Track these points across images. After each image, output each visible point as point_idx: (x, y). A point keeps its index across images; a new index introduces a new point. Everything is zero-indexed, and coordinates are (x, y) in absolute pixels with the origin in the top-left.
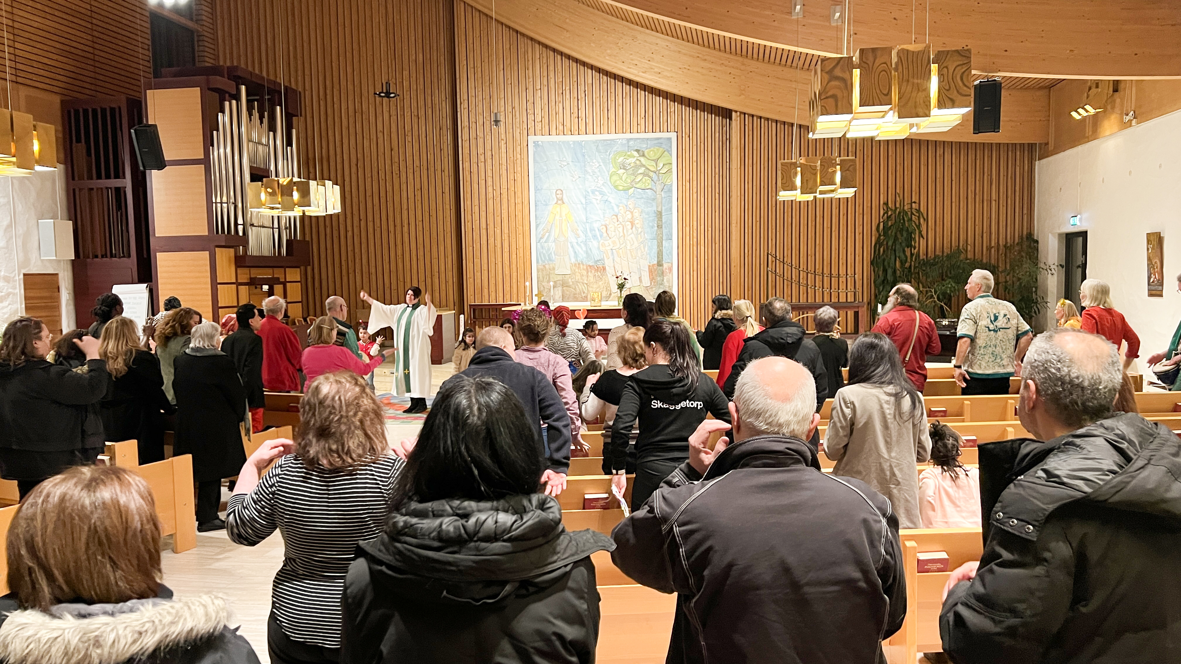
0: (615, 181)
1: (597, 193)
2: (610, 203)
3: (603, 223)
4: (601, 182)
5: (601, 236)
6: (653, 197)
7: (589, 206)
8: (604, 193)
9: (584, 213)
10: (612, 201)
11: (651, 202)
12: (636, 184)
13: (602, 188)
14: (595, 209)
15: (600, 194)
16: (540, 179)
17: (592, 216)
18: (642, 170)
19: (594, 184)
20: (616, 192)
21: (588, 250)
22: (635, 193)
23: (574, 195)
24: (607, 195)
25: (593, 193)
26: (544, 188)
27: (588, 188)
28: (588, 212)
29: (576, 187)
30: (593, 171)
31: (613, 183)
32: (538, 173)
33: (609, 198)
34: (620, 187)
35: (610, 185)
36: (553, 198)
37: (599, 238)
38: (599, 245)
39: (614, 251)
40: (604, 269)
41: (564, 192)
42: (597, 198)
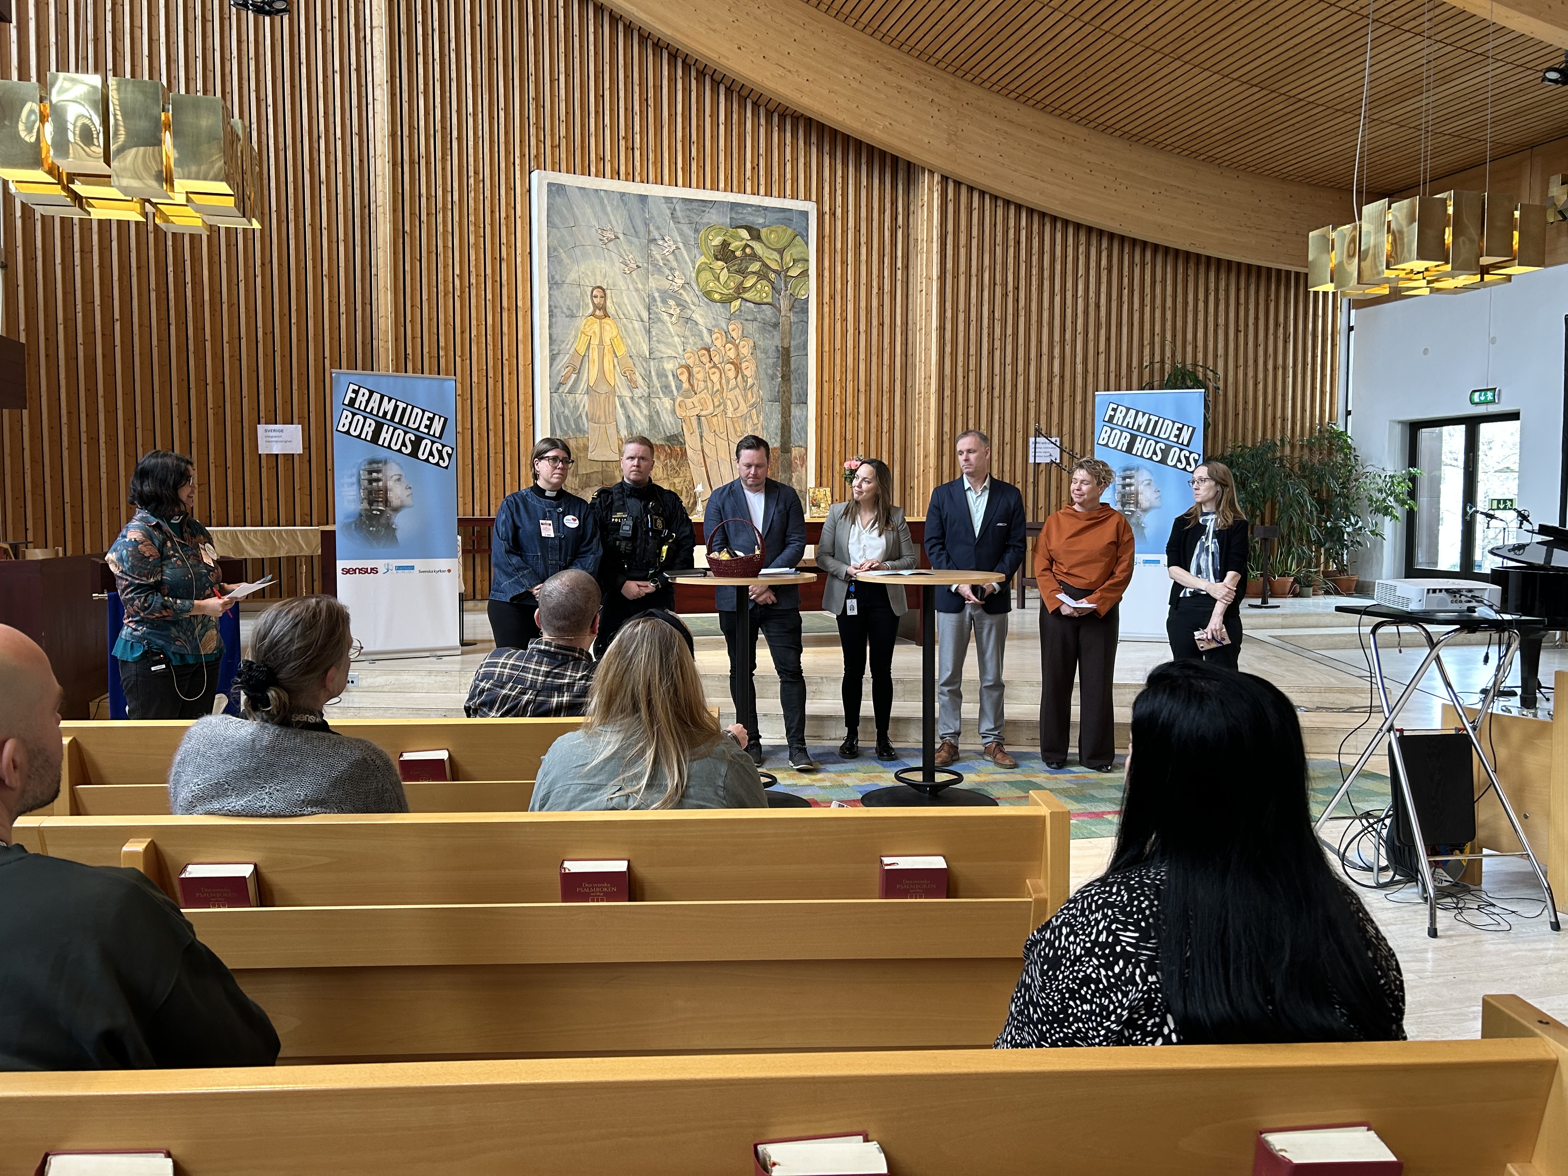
0: (707, 284)
1: (672, 302)
2: (697, 324)
3: (684, 362)
4: (680, 282)
5: (679, 388)
6: (774, 320)
7: (655, 326)
8: (685, 304)
9: (647, 340)
10: (700, 321)
11: (771, 329)
12: (744, 292)
13: (681, 294)
14: (667, 332)
15: (678, 305)
16: (560, 262)
17: (662, 347)
18: (755, 267)
19: (666, 284)
20: (708, 304)
21: (653, 413)
22: (742, 308)
23: (626, 301)
24: (689, 308)
25: (664, 302)
26: (568, 281)
27: (654, 290)
28: (655, 339)
29: (631, 287)
30: (665, 259)
31: (701, 285)
32: (555, 249)
33: (693, 315)
34: (717, 296)
35: (696, 288)
36: (587, 305)
37: (675, 393)
38: (674, 405)
39: (702, 418)
40: (684, 453)
41: (608, 292)
42: (672, 311)
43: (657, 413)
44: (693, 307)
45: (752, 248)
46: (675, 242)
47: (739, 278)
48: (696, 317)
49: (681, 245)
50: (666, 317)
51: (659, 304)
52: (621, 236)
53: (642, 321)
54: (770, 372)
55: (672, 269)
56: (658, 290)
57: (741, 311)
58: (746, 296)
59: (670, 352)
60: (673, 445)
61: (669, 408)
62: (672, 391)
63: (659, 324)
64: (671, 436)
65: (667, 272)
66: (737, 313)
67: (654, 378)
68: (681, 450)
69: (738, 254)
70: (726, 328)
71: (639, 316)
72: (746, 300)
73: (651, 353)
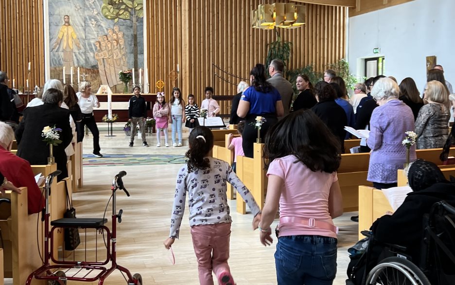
0: (105, 13)
2: (102, 27)
3: (97, 40)
5: (96, 49)
6: (130, 25)
7: (87, 28)
8: (98, 20)
9: (84, 33)
10: (104, 26)
11: (130, 28)
12: (120, 16)
13: (96, 17)
14: (91, 30)
15: (95, 21)
16: (53, 7)
17: (90, 35)
18: (123, 7)
19: (90, 13)
20: (106, 20)
23: (77, 20)
24: (99, 22)
25: (90, 20)
26: (56, 13)
28: (87, 32)
29: (78, 15)
30: (90, 5)
32: (51, 3)
34: (109, 17)
35: (101, 14)
36: (62, 21)
37: (95, 50)
38: (94, 55)
39: (105, 59)
40: (98, 72)
41: (70, 17)
42: (93, 23)
43: (88, 58)
44: (101, 21)
47: (117, 11)
48: (102, 24)
50: (91, 25)
51: (88, 20)
53: (82, 26)
54: (130, 43)
55: (93, 8)
56: (88, 16)
57: (118, 22)
59: (93, 37)
60: (94, 69)
63: (89, 27)
64: (93, 66)
65: (91, 9)
67: (87, 46)
69: (117, 2)
72: (120, 18)
73: (85, 37)
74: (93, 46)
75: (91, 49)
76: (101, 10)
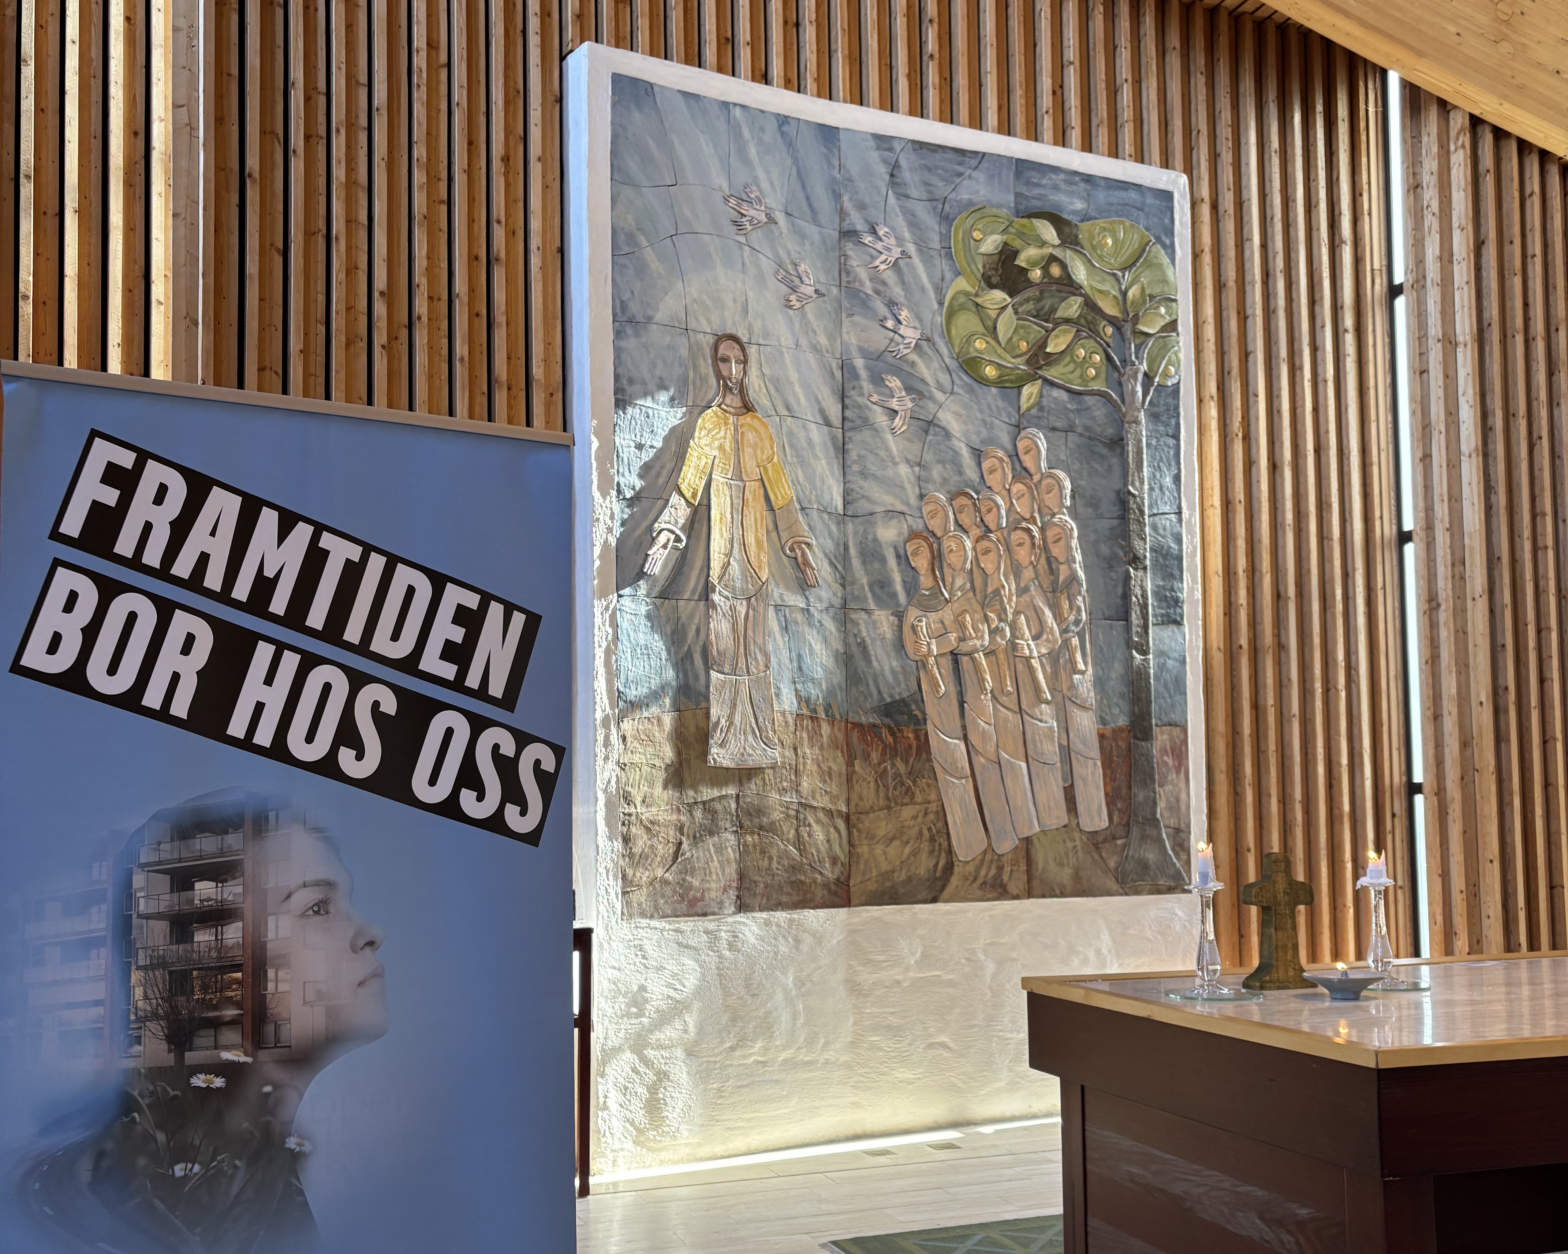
0: (969, 340)
1: (894, 382)
2: (948, 435)
3: (918, 525)
4: (910, 334)
5: (911, 587)
6: (1110, 431)
7: (857, 437)
8: (921, 387)
9: (837, 471)
10: (955, 427)
11: (1104, 451)
12: (1048, 364)
13: (913, 364)
14: (883, 454)
15: (909, 389)
16: (642, 270)
17: (871, 489)
18: (1072, 307)
19: (878, 339)
20: (970, 391)
21: (855, 650)
22: (1045, 402)
23: (793, 375)
24: (931, 398)
25: (877, 380)
26: (658, 317)
27: (855, 353)
28: (855, 468)
29: (803, 341)
30: (876, 278)
31: (957, 342)
32: (631, 238)
33: (940, 414)
34: (990, 372)
35: (944, 351)
36: (704, 379)
38: (900, 628)
39: (965, 660)
40: (924, 746)
41: (752, 351)
42: (894, 404)
43: (863, 646)
44: (939, 396)
45: (1064, 266)
46: (900, 241)
47: (1036, 331)
48: (948, 418)
49: (911, 249)
50: (880, 418)
51: (867, 386)
52: (780, 217)
53: (828, 423)
54: (1105, 550)
55: (891, 304)
56: (864, 353)
57: (1041, 409)
58: (1053, 373)
59: (887, 500)
60: (898, 724)
61: (889, 635)
62: (894, 595)
63: (866, 434)
64: (894, 703)
65: (883, 310)
66: (1034, 411)
67: (856, 563)
68: (917, 738)
69: (1036, 274)
70: (1009, 447)
71: (822, 412)
72: (1052, 384)
73: (846, 503)
74: (892, 562)
75: (881, 585)
76: (939, 319)
